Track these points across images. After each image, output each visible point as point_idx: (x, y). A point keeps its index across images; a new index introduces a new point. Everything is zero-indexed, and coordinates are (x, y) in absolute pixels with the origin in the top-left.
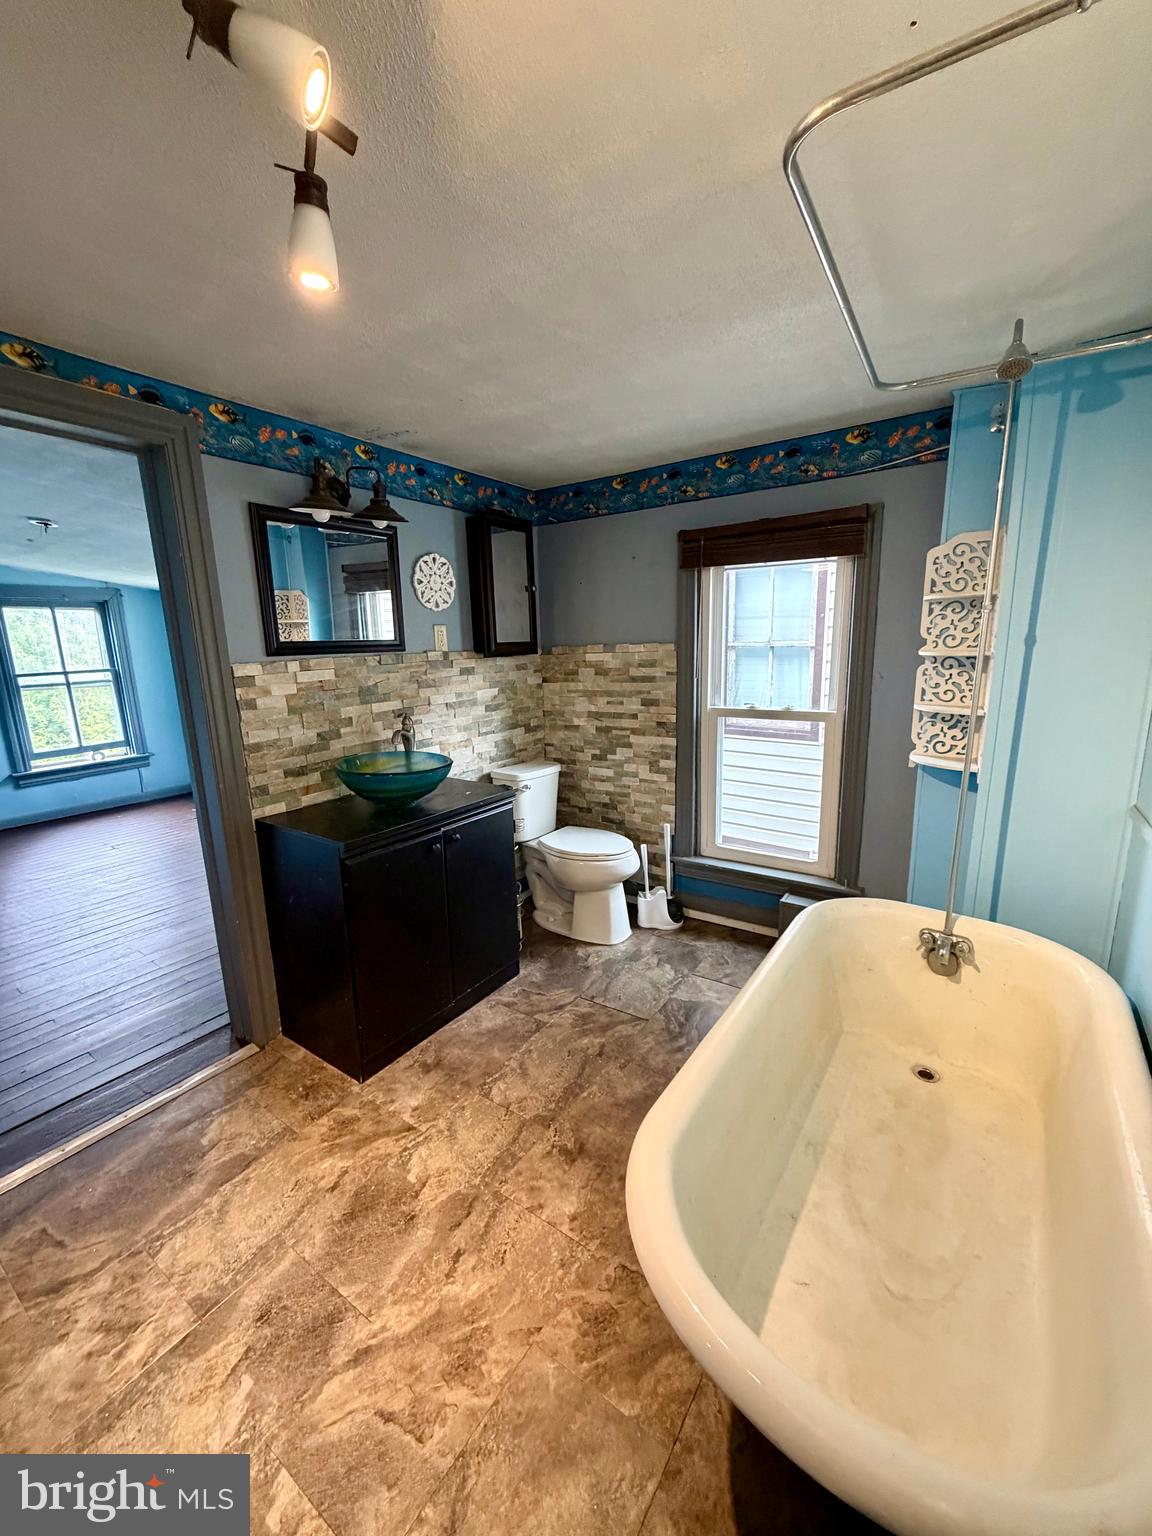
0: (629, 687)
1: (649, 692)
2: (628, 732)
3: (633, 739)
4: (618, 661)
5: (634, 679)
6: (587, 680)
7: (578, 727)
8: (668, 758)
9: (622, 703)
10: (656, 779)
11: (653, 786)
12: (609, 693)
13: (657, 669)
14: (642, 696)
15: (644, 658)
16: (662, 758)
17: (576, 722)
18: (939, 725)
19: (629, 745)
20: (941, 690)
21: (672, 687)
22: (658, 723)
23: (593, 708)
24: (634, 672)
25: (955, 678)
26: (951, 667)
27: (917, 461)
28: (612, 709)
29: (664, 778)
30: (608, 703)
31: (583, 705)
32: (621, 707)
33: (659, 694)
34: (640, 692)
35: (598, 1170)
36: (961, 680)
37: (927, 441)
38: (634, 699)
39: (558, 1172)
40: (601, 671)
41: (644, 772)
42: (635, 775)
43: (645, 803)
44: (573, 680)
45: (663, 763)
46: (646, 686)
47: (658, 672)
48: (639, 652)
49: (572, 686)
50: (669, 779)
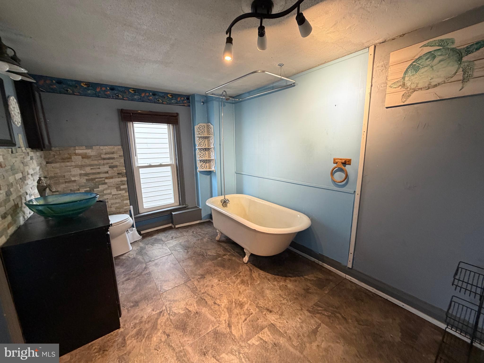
0: (102, 162)
1: (112, 163)
2: (104, 179)
3: (107, 181)
4: (95, 152)
5: (104, 159)
6: (77, 160)
7: (75, 181)
8: (124, 184)
9: (99, 168)
10: (120, 193)
11: (119, 196)
12: (90, 165)
13: (115, 155)
14: (109, 165)
15: (109, 151)
16: (122, 185)
17: (73, 179)
18: (202, 163)
19: (105, 183)
20: (201, 155)
21: (122, 160)
22: (118, 174)
23: (83, 172)
24: (103, 156)
25: (203, 153)
26: (202, 150)
27: (184, 105)
28: (94, 171)
29: (124, 192)
30: (91, 169)
31: (77, 171)
32: (99, 170)
33: (118, 164)
34: (107, 164)
35: (210, 274)
36: (204, 153)
37: (185, 102)
38: (105, 166)
39: (205, 281)
40: (85, 157)
41: (114, 191)
42: (110, 194)
43: (116, 203)
44: (68, 162)
45: (122, 187)
46: (111, 161)
47: (115, 156)
48: (107, 149)
49: (68, 164)
50: (126, 192)
